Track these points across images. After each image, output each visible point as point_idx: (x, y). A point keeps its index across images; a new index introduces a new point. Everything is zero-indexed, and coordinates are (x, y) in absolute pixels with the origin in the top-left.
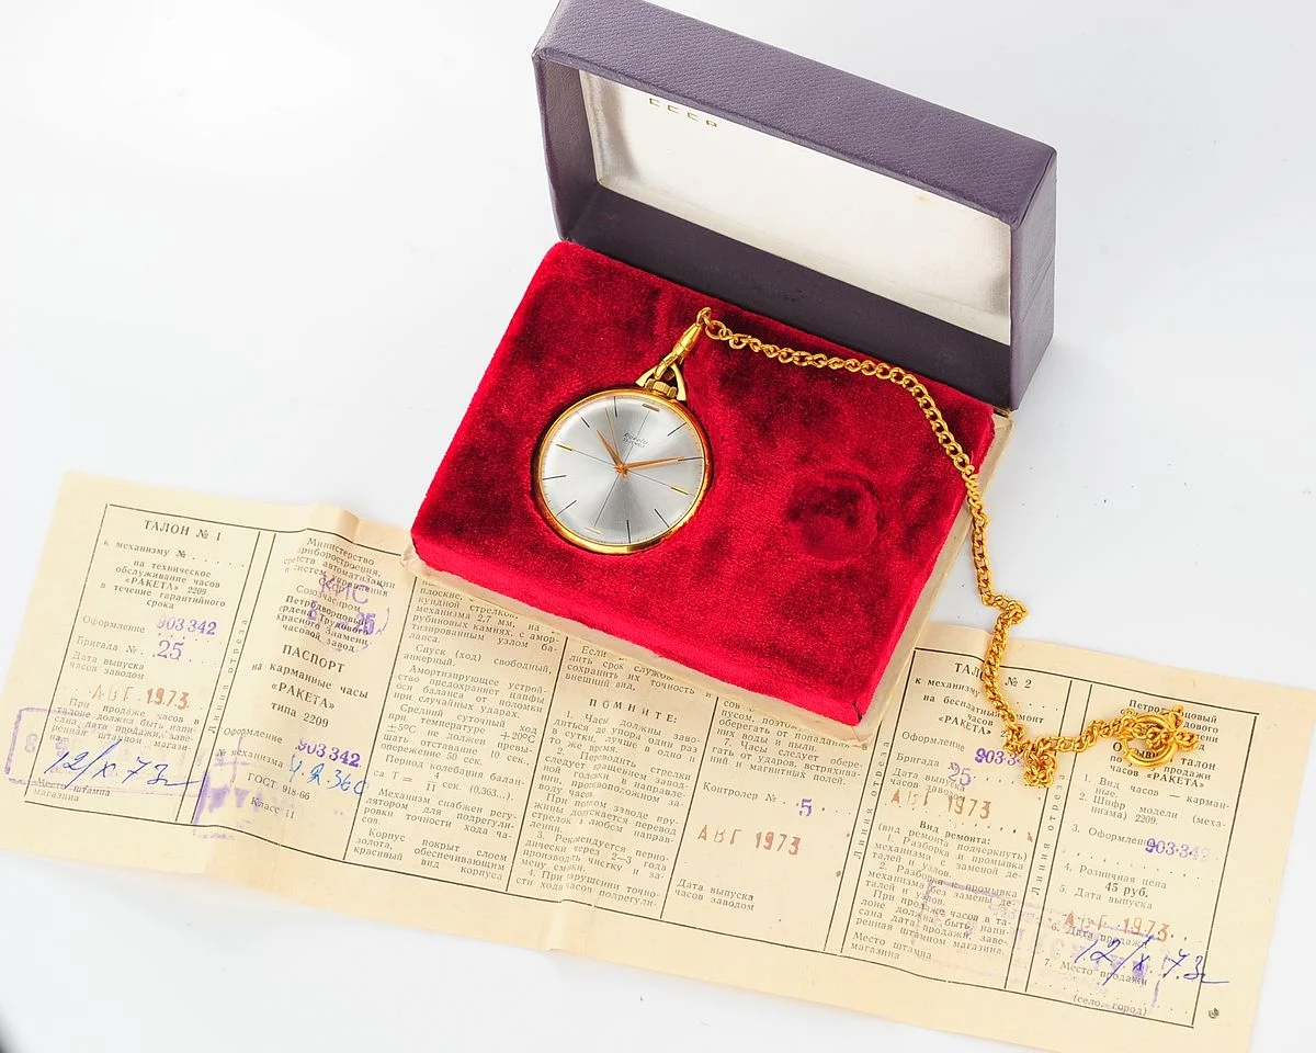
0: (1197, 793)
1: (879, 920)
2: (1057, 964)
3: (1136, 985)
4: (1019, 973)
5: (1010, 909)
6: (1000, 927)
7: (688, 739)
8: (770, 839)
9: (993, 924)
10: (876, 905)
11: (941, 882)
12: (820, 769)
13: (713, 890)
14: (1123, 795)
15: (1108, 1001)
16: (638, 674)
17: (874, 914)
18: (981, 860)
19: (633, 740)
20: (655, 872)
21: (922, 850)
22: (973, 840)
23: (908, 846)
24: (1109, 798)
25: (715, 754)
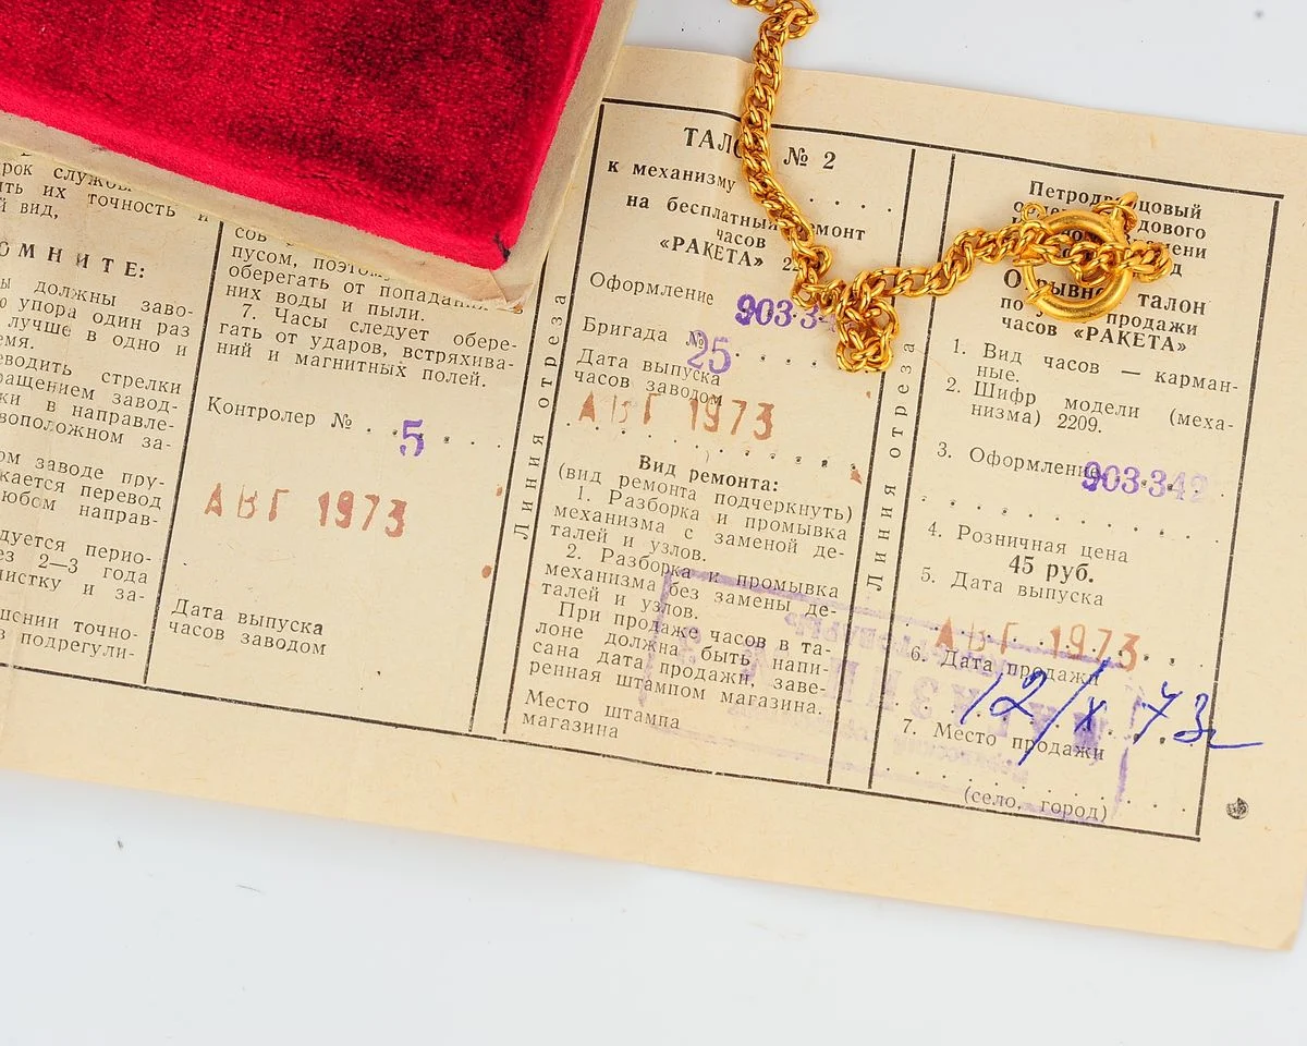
0: (1174, 363)
1: (572, 662)
2: (924, 728)
3: (1083, 761)
4: (854, 751)
5: (827, 622)
6: (810, 658)
7: (170, 310)
8: (346, 506)
9: (796, 653)
10: (567, 631)
11: (688, 573)
12: (433, 357)
13: (242, 618)
14: (1031, 375)
15: (1030, 797)
16: (63, 184)
17: (562, 650)
18: (762, 525)
19: (63, 321)
20: (127, 587)
21: (646, 514)
22: (743, 482)
23: (618, 508)
24: (1002, 384)
25: (227, 339)
